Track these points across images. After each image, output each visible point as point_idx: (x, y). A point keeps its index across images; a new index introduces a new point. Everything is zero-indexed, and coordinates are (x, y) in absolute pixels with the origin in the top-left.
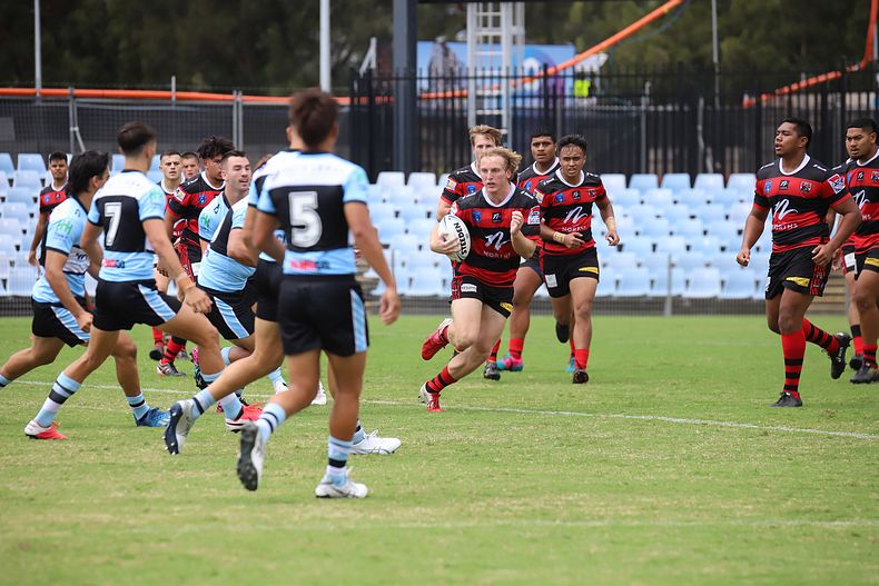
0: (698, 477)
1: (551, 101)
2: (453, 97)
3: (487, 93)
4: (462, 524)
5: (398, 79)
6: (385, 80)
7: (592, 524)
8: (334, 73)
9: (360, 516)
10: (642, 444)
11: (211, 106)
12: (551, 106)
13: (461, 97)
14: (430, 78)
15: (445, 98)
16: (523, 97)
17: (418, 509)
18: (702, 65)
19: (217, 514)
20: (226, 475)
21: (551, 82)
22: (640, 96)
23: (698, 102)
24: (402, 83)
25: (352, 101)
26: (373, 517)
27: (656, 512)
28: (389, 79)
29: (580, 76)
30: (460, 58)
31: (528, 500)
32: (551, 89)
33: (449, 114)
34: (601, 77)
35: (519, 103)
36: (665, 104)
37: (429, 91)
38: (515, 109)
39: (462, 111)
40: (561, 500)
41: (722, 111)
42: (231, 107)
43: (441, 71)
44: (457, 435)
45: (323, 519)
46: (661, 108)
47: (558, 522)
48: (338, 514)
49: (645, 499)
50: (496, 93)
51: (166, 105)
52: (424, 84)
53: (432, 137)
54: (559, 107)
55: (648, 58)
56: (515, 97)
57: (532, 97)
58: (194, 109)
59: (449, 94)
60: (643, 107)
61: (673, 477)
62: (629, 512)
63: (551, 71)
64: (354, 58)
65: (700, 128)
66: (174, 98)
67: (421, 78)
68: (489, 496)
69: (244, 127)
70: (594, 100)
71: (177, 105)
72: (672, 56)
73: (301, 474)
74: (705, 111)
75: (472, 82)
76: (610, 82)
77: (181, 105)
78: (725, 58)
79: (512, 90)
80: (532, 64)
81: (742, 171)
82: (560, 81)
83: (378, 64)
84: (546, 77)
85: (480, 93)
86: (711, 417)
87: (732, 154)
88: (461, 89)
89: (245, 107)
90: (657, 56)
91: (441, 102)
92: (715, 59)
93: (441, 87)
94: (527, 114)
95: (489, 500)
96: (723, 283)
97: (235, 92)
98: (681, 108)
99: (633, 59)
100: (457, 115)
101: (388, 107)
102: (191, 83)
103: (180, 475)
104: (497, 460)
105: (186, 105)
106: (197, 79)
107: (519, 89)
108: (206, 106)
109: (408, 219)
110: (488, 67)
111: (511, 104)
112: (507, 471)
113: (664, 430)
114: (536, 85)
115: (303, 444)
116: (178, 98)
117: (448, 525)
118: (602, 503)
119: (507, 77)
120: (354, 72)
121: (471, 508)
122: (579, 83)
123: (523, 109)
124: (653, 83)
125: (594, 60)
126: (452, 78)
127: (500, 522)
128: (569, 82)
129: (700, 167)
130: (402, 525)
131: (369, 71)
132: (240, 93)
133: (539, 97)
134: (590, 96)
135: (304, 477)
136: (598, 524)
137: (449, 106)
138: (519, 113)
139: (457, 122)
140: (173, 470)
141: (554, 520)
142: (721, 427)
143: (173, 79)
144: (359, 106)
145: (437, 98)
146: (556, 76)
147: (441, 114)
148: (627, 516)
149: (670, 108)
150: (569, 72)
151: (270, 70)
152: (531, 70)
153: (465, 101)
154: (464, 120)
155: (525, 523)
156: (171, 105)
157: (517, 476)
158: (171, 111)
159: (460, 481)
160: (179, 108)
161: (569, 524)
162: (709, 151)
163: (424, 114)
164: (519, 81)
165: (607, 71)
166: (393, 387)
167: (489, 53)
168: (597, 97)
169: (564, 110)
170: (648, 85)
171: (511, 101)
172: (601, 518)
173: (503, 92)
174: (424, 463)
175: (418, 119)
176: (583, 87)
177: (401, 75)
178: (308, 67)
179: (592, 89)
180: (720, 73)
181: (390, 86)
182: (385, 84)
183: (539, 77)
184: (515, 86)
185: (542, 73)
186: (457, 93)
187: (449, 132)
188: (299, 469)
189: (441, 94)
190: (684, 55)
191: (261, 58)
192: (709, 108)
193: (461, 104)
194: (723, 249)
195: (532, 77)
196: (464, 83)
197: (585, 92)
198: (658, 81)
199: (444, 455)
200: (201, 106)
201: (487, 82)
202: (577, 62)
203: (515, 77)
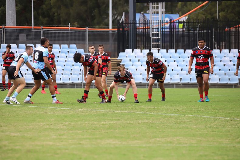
0: (213, 132)
1: (172, 29)
2: (146, 28)
3: (155, 27)
4: (148, 145)
5: (130, 24)
6: (127, 24)
7: (184, 145)
8: (113, 22)
9: (120, 143)
10: (198, 123)
11: (80, 31)
12: (172, 31)
13: (148, 28)
14: (139, 23)
15: (143, 29)
16: (165, 28)
17: (136, 141)
18: (214, 19)
19: (81, 142)
20: (83, 132)
21: (172, 24)
22: (197, 28)
23: (213, 29)
24: (132, 24)
25: (118, 30)
26: (124, 143)
27: (201, 142)
28: (128, 23)
29: (181, 22)
30: (147, 18)
31: (166, 139)
32: (172, 26)
33: (144, 33)
34: (186, 23)
35: (164, 30)
36: (204, 30)
37: (139, 27)
38: (162, 31)
39: (148, 32)
40: (175, 139)
41: (220, 32)
42: (85, 31)
43: (142, 21)
44: (146, 121)
45: (110, 144)
46: (203, 31)
47: (174, 145)
48: (114, 142)
49: (198, 139)
50: (157, 27)
51: (68, 31)
52: (138, 25)
53: (140, 40)
54: (174, 31)
55: (199, 17)
56: (162, 28)
57: (167, 28)
58: (75, 32)
59: (144, 28)
60: (198, 31)
61: (206, 132)
62: (194, 142)
63: (172, 21)
64: (119, 18)
65: (213, 37)
66: (69, 29)
67: (137, 23)
68: (155, 137)
69: (88, 37)
70: (184, 29)
71: (70, 31)
72: (205, 17)
73: (104, 131)
74: (215, 32)
75: (151, 24)
76: (189, 24)
77: (72, 31)
78: (220, 18)
79: (162, 26)
80: (167, 19)
81: (225, 48)
82: (175, 24)
83: (125, 19)
84: (171, 23)
85: (153, 27)
86: (217, 116)
87: (222, 44)
88: (148, 26)
89: (89, 31)
90: (202, 17)
91: (142, 30)
92: (218, 18)
93: (142, 26)
94: (166, 33)
95: (155, 139)
96: (220, 79)
97: (86, 27)
98: (208, 31)
99: (195, 18)
100: (147, 33)
101: (128, 31)
102: (74, 25)
103: (71, 132)
104: (157, 128)
105: (73, 31)
106: (76, 24)
107: (164, 26)
108: (78, 31)
109: (133, 62)
110: (155, 20)
111: (161, 30)
112: (160, 131)
113: (203, 119)
114: (168, 25)
115: (104, 123)
116: (70, 29)
117: (144, 146)
118: (186, 140)
119: (160, 23)
120: (119, 22)
121: (151, 141)
122: (180, 25)
123: (165, 31)
124: (201, 24)
125: (184, 18)
126: (145, 23)
127: (158, 145)
128: (177, 24)
129: (213, 47)
130: (132, 145)
131: (123, 21)
132: (87, 27)
133: (169, 28)
134: (183, 28)
135: (105, 132)
136: (185, 145)
137: (145, 31)
138: (164, 33)
139: (147, 35)
140: (69, 130)
141: (173, 144)
142: (219, 118)
143: (69, 23)
144: (120, 31)
145: (141, 29)
146: (174, 23)
147: (142, 33)
148: (193, 143)
149: (205, 31)
150: (177, 21)
151: (95, 21)
152: (167, 21)
153: (149, 29)
154: (148, 35)
155: (165, 145)
156: (69, 31)
157: (163, 132)
158: (69, 32)
159: (147, 133)
160: (71, 32)
161: (177, 145)
162: (216, 43)
163: (138, 33)
164: (164, 24)
165: (188, 21)
166: (129, 107)
167: (155, 16)
168: (185, 28)
169: (176, 32)
170: (199, 25)
171: (161, 29)
172: (186, 144)
173: (159, 27)
174: (138, 128)
175: (136, 35)
176: (181, 26)
177: (131, 22)
178: (106, 20)
179: (184, 26)
180: (219, 22)
181: (128, 26)
182: (127, 25)
183: (169, 23)
184: (162, 25)
185: (170, 22)
186: (147, 27)
187: (144, 38)
188: (103, 130)
189: (142, 28)
190: (209, 17)
191: (93, 18)
192: (216, 31)
193: (148, 30)
194: (220, 70)
195: (167, 23)
196: (149, 25)
197: (182, 27)
198: (202, 23)
199: (143, 126)
200: (77, 31)
201: (155, 24)
202: (180, 19)
203: (163, 23)
